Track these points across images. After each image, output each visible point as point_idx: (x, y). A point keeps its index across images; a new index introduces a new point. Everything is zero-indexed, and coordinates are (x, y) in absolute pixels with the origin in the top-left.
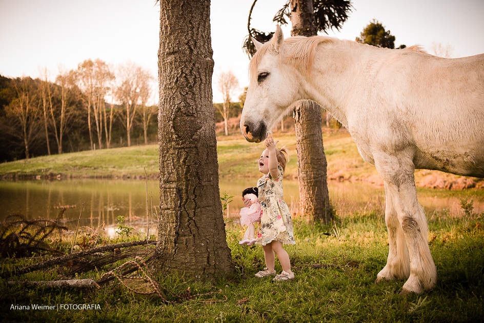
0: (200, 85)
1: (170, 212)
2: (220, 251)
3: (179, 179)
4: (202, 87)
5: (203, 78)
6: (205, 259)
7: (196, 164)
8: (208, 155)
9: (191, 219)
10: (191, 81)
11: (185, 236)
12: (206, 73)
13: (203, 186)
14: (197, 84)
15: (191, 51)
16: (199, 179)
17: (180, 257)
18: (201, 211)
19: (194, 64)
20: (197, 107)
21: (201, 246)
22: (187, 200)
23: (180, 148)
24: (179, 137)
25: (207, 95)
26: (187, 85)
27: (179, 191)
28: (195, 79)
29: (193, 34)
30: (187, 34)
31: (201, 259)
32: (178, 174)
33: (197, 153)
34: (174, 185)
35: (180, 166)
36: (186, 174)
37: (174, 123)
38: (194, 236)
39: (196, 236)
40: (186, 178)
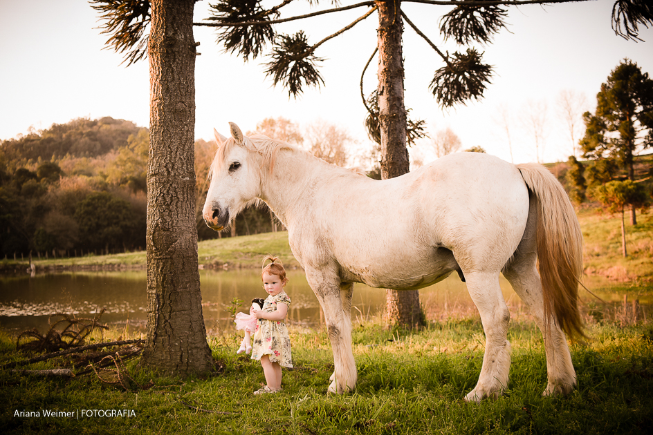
0: (177, 203)
1: (151, 314)
2: (194, 351)
3: (158, 286)
4: (179, 204)
5: (180, 197)
6: (179, 357)
7: (171, 273)
8: (183, 265)
9: (167, 321)
10: (168, 200)
11: (162, 336)
12: (183, 192)
13: (178, 292)
14: (174, 203)
15: (169, 173)
16: (174, 286)
17: (158, 355)
18: (176, 315)
19: (171, 185)
20: (173, 223)
21: (176, 345)
22: (163, 304)
23: (158, 259)
24: (157, 249)
25: (184, 211)
26: (164, 203)
27: (158, 296)
28: (171, 198)
29: (171, 158)
30: (166, 158)
31: (175, 357)
32: (157, 282)
33: (172, 263)
34: (154, 292)
35: (159, 274)
36: (163, 281)
37: (153, 237)
38: (169, 336)
39: (171, 336)
40: (163, 285)
